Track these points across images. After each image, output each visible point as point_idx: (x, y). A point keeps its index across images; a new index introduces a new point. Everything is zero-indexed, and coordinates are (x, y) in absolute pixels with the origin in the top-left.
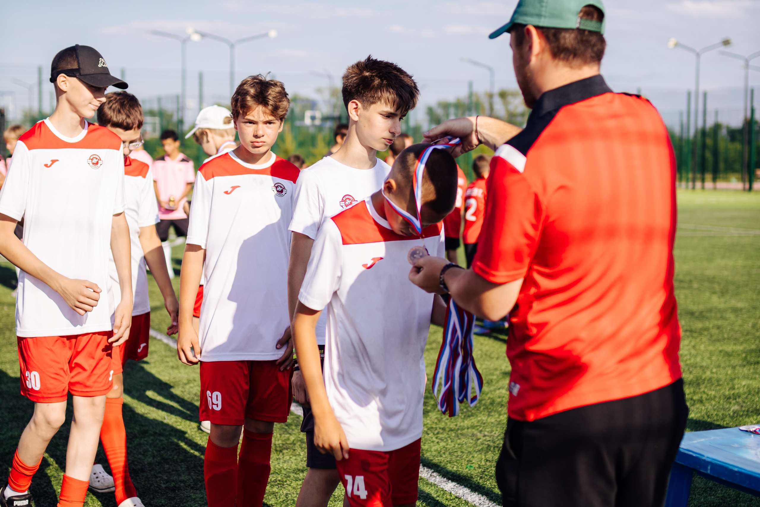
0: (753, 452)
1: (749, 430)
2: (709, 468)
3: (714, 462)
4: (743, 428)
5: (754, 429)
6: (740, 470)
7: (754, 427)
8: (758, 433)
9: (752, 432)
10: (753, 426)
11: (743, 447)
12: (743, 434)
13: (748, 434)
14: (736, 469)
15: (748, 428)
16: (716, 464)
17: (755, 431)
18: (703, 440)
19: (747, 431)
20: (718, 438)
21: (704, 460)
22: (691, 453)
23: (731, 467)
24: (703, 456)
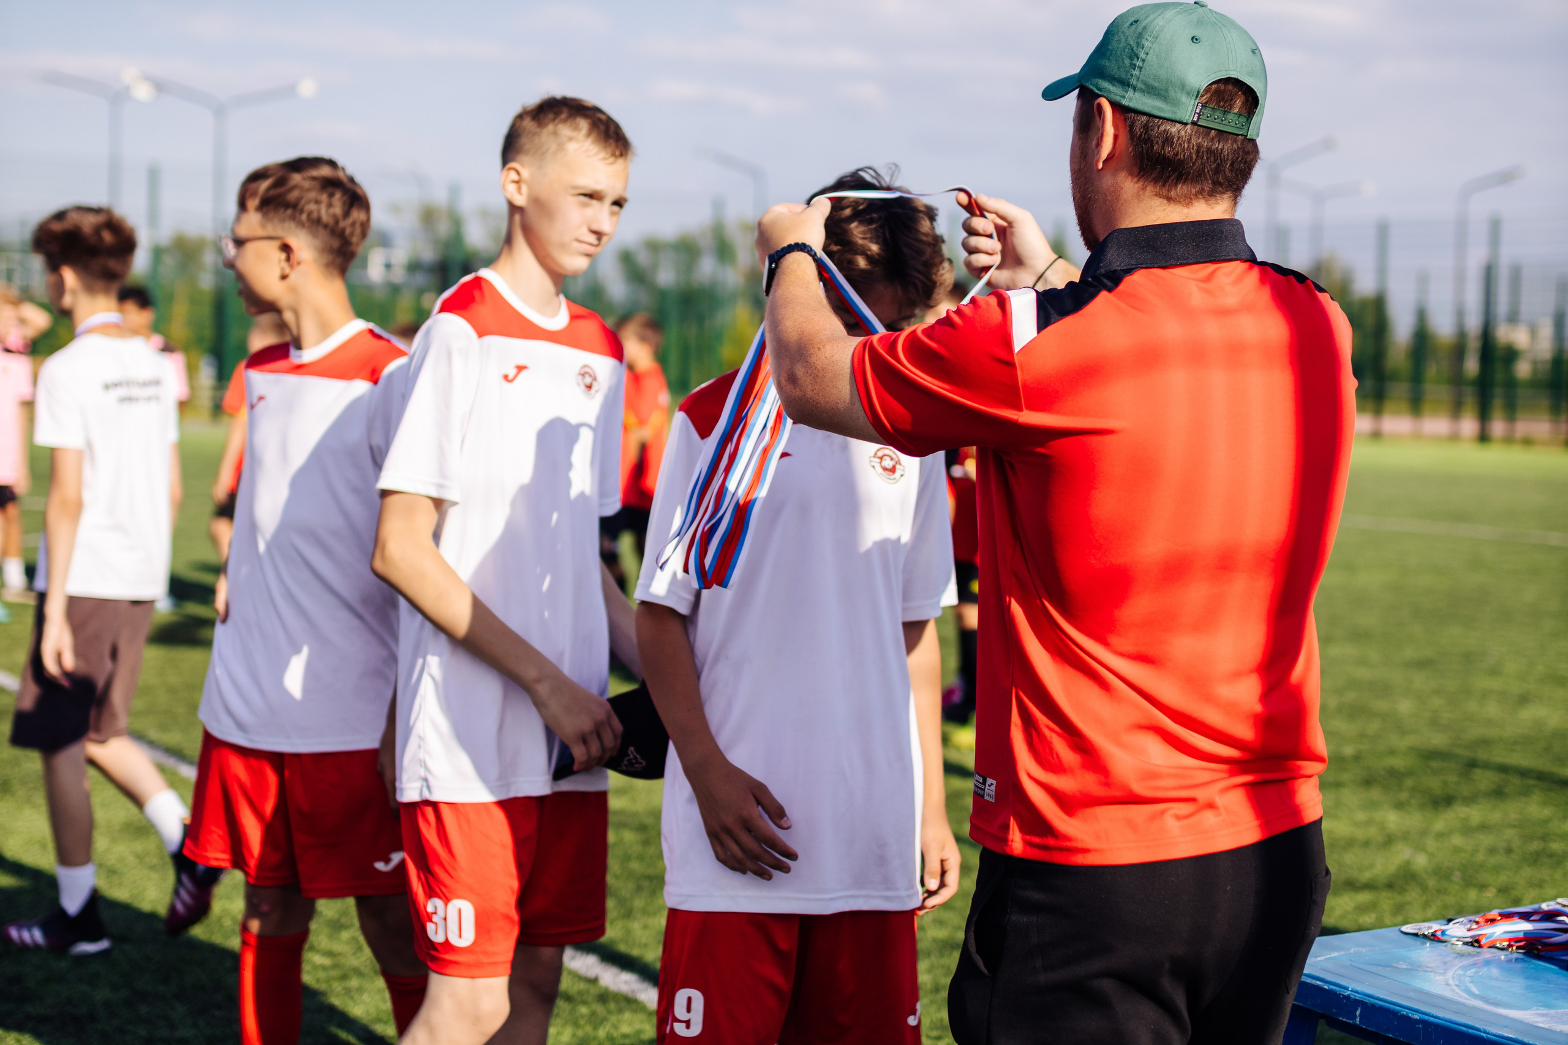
0: (1439, 978)
1: (1420, 933)
2: (1358, 1013)
3: (1368, 1000)
4: (1407, 928)
5: (1431, 931)
6: (1426, 1017)
7: (1430, 928)
8: (1439, 938)
9: (1425, 935)
10: (1426, 924)
11: (1415, 968)
12: (1409, 940)
13: (1418, 942)
14: (1416, 1016)
15: (1420, 929)
16: (1373, 1006)
17: (1433, 935)
18: (1334, 954)
19: (1416, 935)
20: (1364, 950)
21: (1348, 997)
22: (1319, 983)
23: (1404, 1012)
24: (1347, 989)
